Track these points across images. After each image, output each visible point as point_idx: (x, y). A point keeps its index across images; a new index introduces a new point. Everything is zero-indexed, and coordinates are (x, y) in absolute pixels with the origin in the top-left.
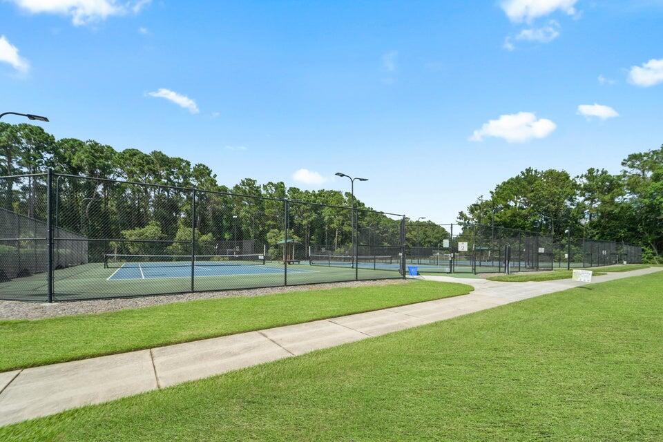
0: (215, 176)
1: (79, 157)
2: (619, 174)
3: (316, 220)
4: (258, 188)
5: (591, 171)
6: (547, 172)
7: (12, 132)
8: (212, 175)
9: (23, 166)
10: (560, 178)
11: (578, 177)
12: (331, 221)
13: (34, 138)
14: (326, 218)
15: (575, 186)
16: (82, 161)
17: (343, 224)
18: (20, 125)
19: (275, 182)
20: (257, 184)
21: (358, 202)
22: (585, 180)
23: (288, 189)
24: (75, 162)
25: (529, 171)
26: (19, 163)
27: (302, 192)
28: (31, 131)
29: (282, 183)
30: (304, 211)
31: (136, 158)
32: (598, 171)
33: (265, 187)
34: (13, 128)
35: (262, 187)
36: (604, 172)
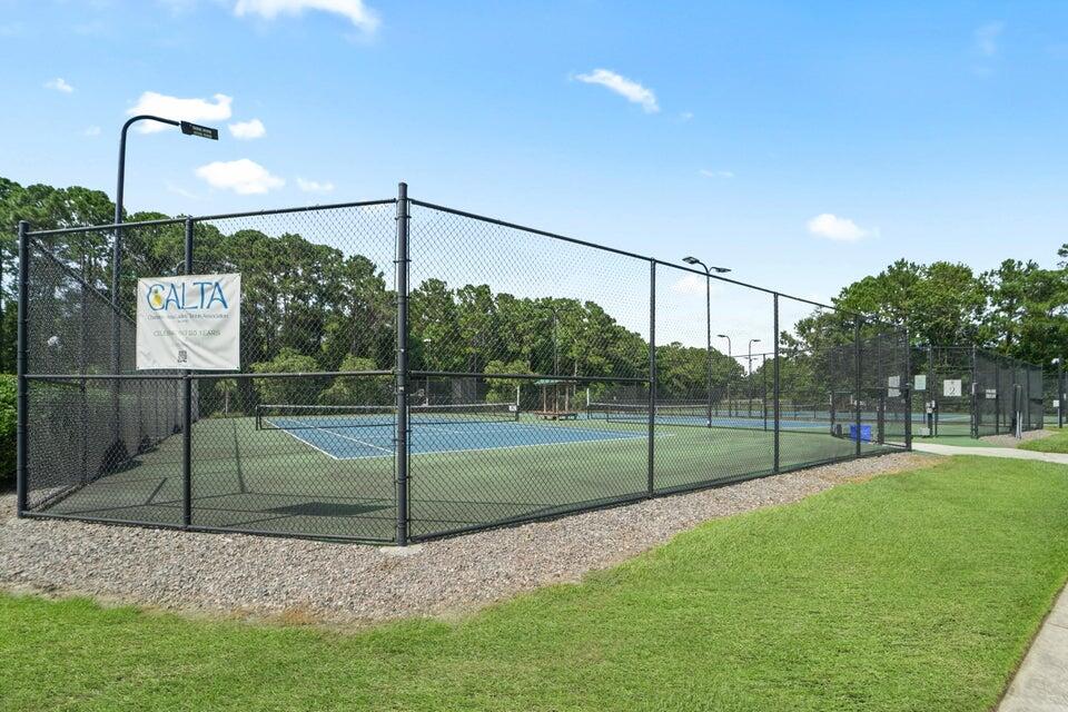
0: (382, 274)
1: (165, 242)
2: (1056, 269)
3: (543, 346)
4: (449, 294)
5: (1008, 264)
6: (934, 267)
7: (56, 199)
8: (376, 274)
9: (70, 258)
10: (959, 275)
11: (986, 274)
12: (566, 348)
13: (93, 211)
14: (559, 342)
15: (984, 290)
16: (171, 248)
17: (586, 353)
18: (70, 189)
19: (476, 285)
20: (448, 288)
21: (608, 317)
22: (998, 279)
23: (495, 296)
24: (158, 251)
25: (901, 264)
26: (63, 253)
27: (518, 302)
28: (88, 199)
29: (486, 286)
30: (524, 331)
31: (258, 244)
32: (1020, 263)
33: (460, 292)
34: (57, 192)
35: (456, 292)
36: (1031, 266)
